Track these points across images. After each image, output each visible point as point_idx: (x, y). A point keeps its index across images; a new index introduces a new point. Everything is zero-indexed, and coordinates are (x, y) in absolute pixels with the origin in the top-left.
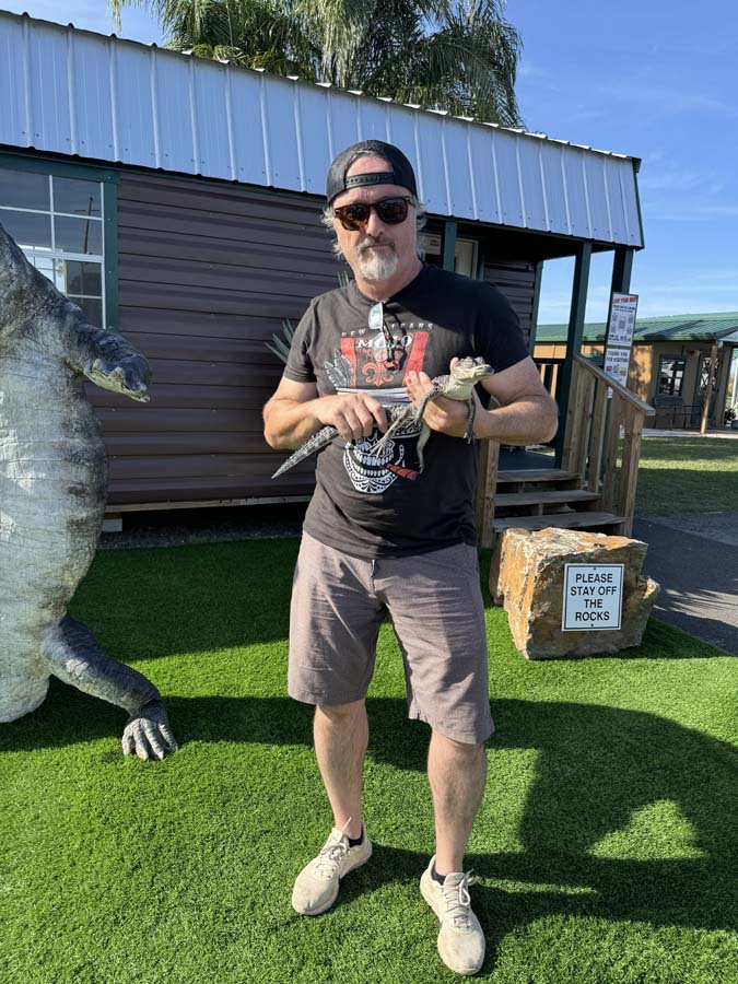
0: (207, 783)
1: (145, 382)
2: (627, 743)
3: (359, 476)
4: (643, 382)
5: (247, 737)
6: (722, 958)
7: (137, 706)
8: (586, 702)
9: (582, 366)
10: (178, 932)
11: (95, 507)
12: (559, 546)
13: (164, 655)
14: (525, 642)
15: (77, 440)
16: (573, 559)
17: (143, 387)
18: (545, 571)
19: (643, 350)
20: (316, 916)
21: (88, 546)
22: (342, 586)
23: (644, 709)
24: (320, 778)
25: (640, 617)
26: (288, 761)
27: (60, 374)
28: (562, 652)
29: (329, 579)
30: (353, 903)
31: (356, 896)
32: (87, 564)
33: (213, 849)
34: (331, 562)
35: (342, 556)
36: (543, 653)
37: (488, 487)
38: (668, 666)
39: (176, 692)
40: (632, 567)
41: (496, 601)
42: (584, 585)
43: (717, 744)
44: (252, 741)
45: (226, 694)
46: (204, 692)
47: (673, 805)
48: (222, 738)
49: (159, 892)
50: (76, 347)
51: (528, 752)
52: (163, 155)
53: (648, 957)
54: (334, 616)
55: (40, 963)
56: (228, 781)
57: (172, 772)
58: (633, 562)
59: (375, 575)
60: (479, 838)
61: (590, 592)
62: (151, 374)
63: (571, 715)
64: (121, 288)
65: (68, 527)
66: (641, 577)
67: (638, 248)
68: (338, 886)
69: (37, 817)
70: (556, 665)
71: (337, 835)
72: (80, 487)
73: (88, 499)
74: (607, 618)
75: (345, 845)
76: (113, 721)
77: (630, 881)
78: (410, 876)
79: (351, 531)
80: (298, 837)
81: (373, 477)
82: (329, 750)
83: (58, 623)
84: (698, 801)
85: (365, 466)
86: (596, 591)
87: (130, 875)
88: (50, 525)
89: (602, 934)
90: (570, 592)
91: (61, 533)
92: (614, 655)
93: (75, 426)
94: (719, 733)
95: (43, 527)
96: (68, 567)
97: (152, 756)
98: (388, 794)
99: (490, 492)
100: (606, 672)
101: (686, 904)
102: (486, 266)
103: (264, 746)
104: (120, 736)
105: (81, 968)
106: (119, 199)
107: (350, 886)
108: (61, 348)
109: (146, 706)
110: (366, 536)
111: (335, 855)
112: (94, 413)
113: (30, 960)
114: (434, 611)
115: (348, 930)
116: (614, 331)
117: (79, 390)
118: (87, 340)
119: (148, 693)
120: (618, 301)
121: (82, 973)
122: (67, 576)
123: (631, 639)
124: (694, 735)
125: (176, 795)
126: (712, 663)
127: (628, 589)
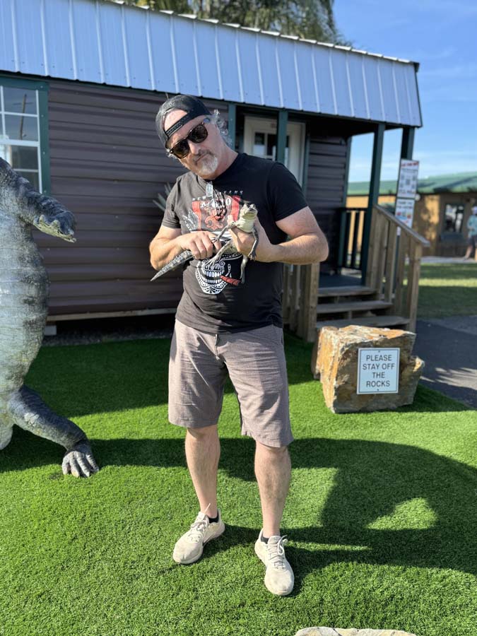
0: (118, 490)
1: (73, 228)
2: (397, 464)
3: (204, 283)
4: (433, 223)
5: (144, 462)
6: (444, 586)
7: (71, 444)
8: (371, 440)
9: (380, 212)
10: (101, 574)
11: (41, 312)
12: (355, 337)
13: (88, 414)
14: (332, 402)
15: (29, 268)
16: (364, 345)
17: (72, 233)
18: (345, 354)
19: (432, 200)
20: (189, 565)
21: (37, 338)
22: (199, 351)
23: (411, 444)
24: (192, 486)
25: (411, 384)
26: (172, 477)
27: (16, 224)
28: (357, 408)
29: (191, 347)
30: (212, 558)
31: (214, 553)
32: (36, 350)
33: (123, 528)
34: (191, 337)
35: (197, 332)
36: (343, 409)
37: (311, 299)
38: (430, 417)
39: (97, 437)
40: (405, 350)
41: (315, 377)
42: (372, 363)
43: (457, 465)
44: (148, 465)
45: (131, 437)
46: (115, 436)
47: (423, 501)
48: (128, 463)
49: (89, 552)
50: (27, 207)
51: (330, 470)
52: (79, 70)
53: (397, 587)
54: (195, 370)
55: (17, 591)
56: (132, 489)
57: (96, 484)
58: (406, 347)
59: (218, 344)
60: (294, 521)
61: (376, 367)
62: (75, 223)
63: (361, 447)
64: (52, 164)
65: (24, 326)
66: (412, 357)
67: (418, 127)
68: (202, 547)
69: (9, 511)
70: (353, 417)
71: (202, 516)
72: (31, 299)
73: (36, 307)
74: (388, 385)
75: (207, 521)
76: (56, 454)
77: (390, 544)
78: (249, 542)
79: (204, 317)
80: (177, 521)
81: (213, 284)
82: (195, 458)
83: (18, 390)
84: (440, 499)
85: (208, 278)
86: (380, 366)
87: (70, 543)
88: (13, 324)
89: (370, 574)
90: (362, 367)
91: (19, 329)
92: (393, 410)
93: (27, 259)
94: (459, 458)
95: (8, 326)
96: (24, 352)
97: (82, 475)
98: (236, 496)
99: (313, 303)
100: (387, 421)
101: (425, 557)
102: (312, 142)
103: (156, 468)
104: (61, 463)
105: (42, 594)
106: (49, 101)
107: (210, 548)
108: (16, 208)
109: (78, 443)
110: (212, 320)
111: (200, 528)
112: (39, 251)
113: (10, 590)
114: (254, 366)
115: (208, 572)
116: (402, 186)
117: (29, 235)
118: (33, 202)
119: (78, 435)
120: (404, 165)
121: (43, 597)
122: (24, 358)
123: (406, 400)
124: (444, 460)
125: (98, 497)
126: (461, 415)
127: (403, 365)
